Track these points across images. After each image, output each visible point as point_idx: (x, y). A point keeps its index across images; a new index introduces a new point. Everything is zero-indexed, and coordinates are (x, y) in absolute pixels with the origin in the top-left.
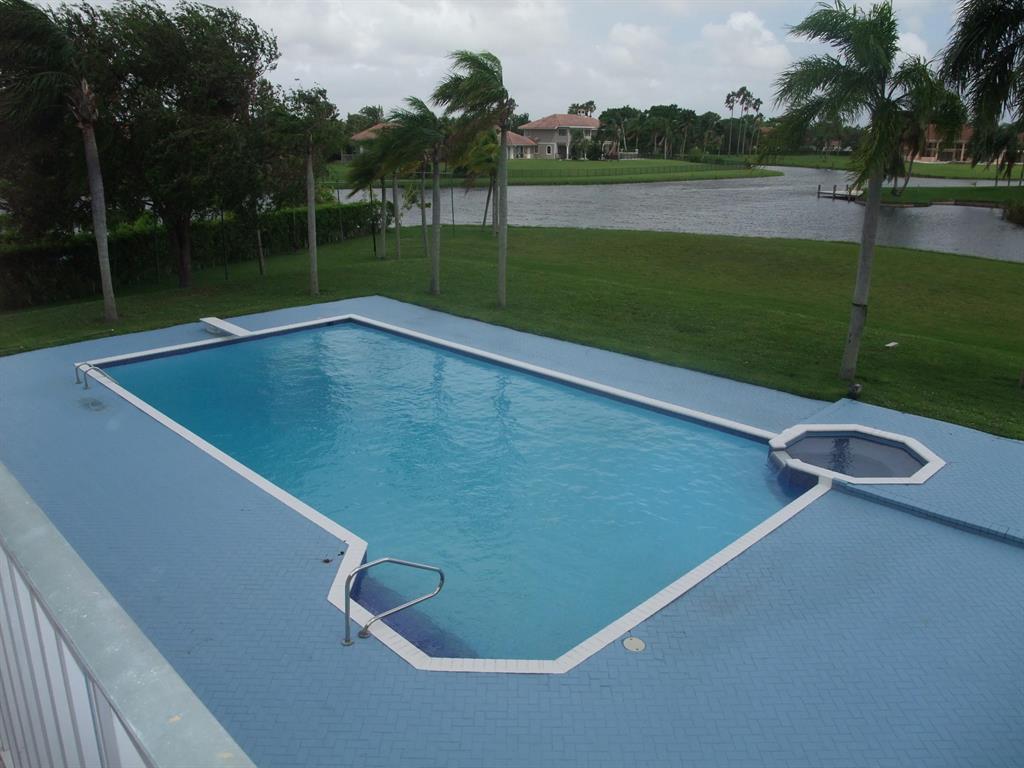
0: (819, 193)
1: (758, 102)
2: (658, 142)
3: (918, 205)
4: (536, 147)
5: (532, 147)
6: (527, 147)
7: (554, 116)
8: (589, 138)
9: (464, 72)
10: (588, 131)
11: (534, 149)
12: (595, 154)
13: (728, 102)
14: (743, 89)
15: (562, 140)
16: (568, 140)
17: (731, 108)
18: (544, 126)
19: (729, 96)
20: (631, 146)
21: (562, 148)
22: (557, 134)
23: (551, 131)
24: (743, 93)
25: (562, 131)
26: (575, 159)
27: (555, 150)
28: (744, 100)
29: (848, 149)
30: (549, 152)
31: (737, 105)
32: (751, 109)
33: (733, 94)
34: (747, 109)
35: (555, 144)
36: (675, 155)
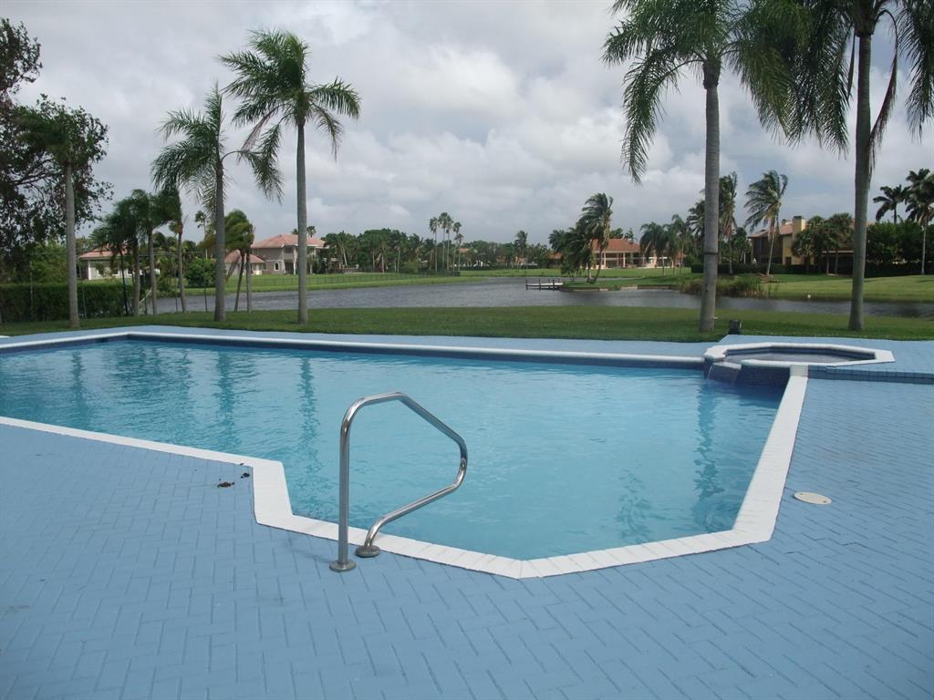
0: (527, 286)
1: (458, 225)
2: (375, 259)
4: (264, 264)
5: (260, 264)
6: (255, 264)
7: (280, 235)
8: (314, 254)
10: (313, 249)
11: (263, 266)
12: (319, 270)
13: (431, 226)
15: (288, 257)
16: (294, 257)
17: (435, 231)
18: (270, 245)
19: (432, 221)
20: (351, 263)
21: (289, 265)
22: (283, 253)
23: (278, 249)
24: (445, 219)
25: (289, 249)
27: (283, 267)
28: (445, 224)
29: (533, 264)
30: (277, 268)
31: (440, 229)
32: (451, 231)
33: (435, 219)
34: (447, 232)
35: (283, 261)
36: (391, 270)
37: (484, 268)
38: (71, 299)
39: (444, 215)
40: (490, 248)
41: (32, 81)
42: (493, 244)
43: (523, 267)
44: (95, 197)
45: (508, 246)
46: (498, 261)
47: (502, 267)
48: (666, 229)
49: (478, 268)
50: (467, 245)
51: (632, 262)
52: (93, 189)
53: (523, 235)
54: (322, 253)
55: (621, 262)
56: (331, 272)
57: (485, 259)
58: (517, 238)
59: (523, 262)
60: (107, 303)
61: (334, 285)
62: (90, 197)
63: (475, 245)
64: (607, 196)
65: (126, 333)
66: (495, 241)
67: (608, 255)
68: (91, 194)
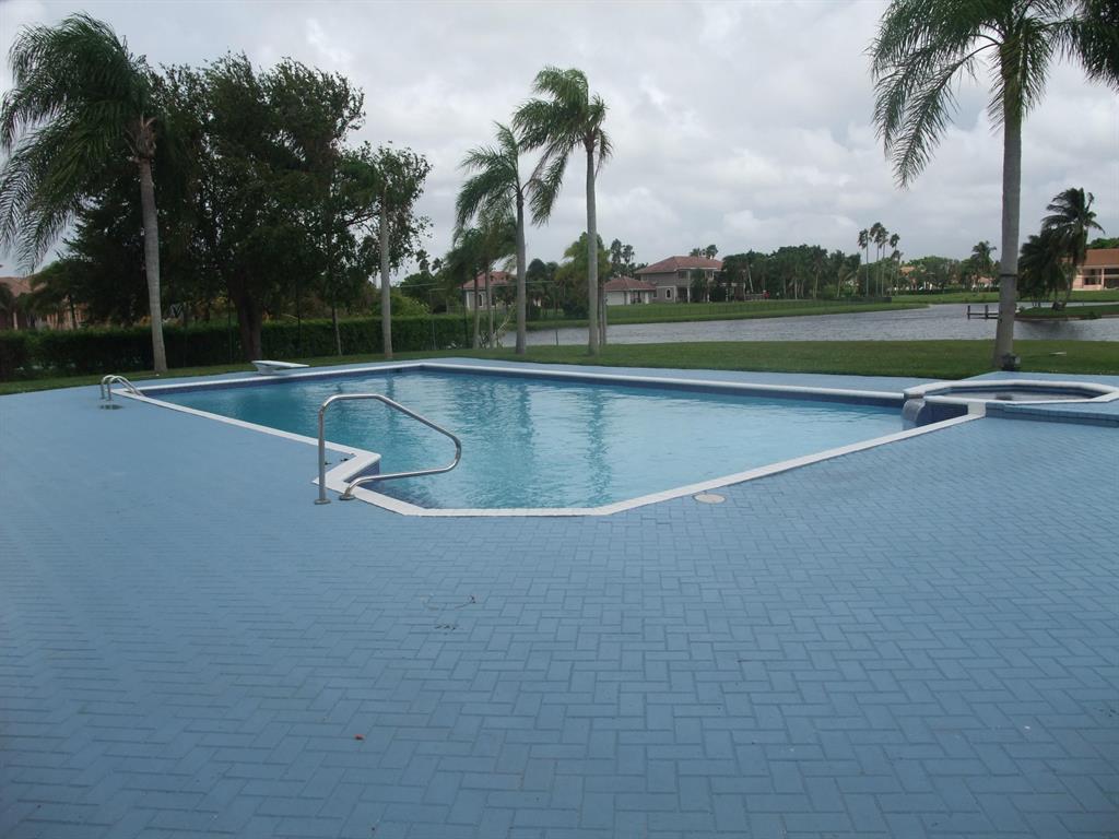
0: (969, 314)
1: (895, 238)
2: (787, 284)
3: (1083, 318)
4: (655, 291)
5: (650, 291)
6: (644, 292)
7: (673, 258)
8: (711, 279)
9: (548, 97)
10: (710, 272)
11: (653, 292)
12: (718, 295)
13: (861, 239)
14: (878, 225)
15: (682, 282)
16: (688, 282)
17: (864, 246)
18: (662, 268)
19: (862, 234)
20: (757, 287)
21: (682, 291)
22: (676, 277)
23: (671, 273)
24: (878, 231)
25: (682, 274)
26: (697, 301)
27: (675, 293)
28: (879, 236)
30: (669, 296)
31: (872, 245)
32: (887, 246)
33: (866, 232)
34: (882, 247)
35: (675, 287)
36: (806, 294)
37: (932, 292)
38: (385, 332)
40: (942, 266)
41: (357, 128)
42: (946, 260)
43: (985, 290)
44: (416, 233)
46: (952, 281)
47: (958, 290)
49: (926, 292)
52: (414, 226)
53: (982, 247)
54: (721, 277)
56: (731, 299)
57: (935, 279)
59: (986, 282)
60: (458, 335)
61: (728, 315)
62: (411, 234)
64: (1086, 192)
65: (419, 364)
66: (949, 257)
67: (1108, 271)
68: (412, 230)
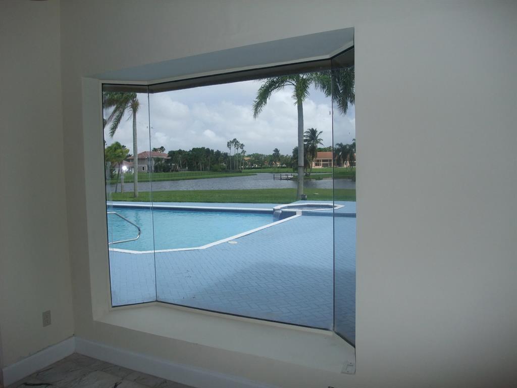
0: (274, 178)
1: (242, 145)
2: (197, 164)
6: (132, 167)
7: (145, 152)
8: (163, 162)
10: (162, 159)
12: (166, 169)
15: (149, 163)
16: (152, 163)
17: (230, 148)
18: (140, 157)
19: (228, 143)
20: (184, 166)
21: (150, 167)
22: (147, 161)
23: (144, 159)
24: (235, 142)
25: (150, 159)
26: (157, 172)
27: (147, 168)
28: (235, 144)
29: (284, 165)
30: (143, 169)
31: (233, 147)
32: (239, 149)
33: (230, 142)
34: (237, 149)
36: (205, 170)
37: (257, 168)
39: (235, 140)
40: (261, 157)
42: (262, 155)
43: (279, 167)
45: (270, 156)
46: (265, 164)
47: (268, 168)
48: (348, 147)
49: (255, 168)
50: (249, 156)
51: (336, 164)
53: (276, 151)
54: (167, 161)
55: (331, 164)
56: (172, 171)
57: (258, 163)
58: (274, 152)
61: (172, 178)
63: (254, 155)
67: (323, 161)
